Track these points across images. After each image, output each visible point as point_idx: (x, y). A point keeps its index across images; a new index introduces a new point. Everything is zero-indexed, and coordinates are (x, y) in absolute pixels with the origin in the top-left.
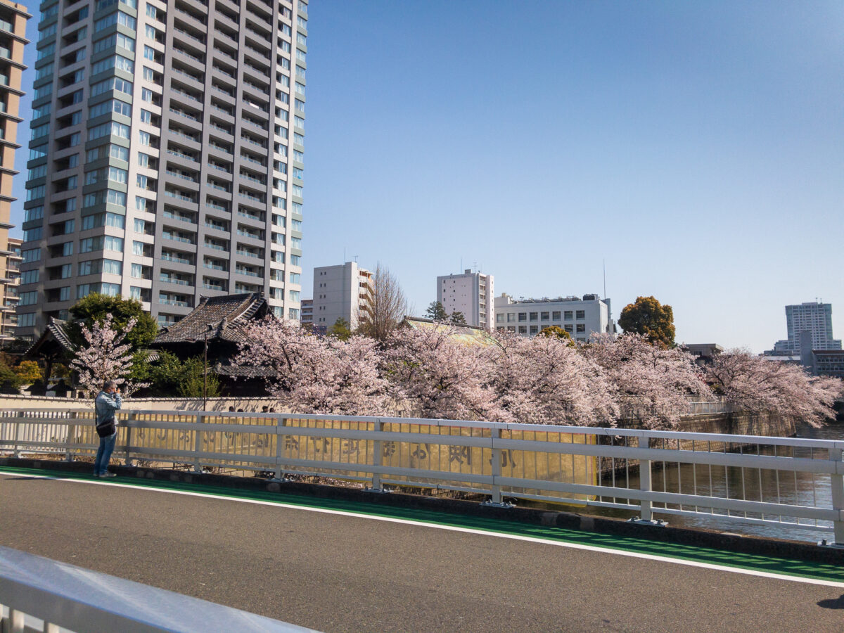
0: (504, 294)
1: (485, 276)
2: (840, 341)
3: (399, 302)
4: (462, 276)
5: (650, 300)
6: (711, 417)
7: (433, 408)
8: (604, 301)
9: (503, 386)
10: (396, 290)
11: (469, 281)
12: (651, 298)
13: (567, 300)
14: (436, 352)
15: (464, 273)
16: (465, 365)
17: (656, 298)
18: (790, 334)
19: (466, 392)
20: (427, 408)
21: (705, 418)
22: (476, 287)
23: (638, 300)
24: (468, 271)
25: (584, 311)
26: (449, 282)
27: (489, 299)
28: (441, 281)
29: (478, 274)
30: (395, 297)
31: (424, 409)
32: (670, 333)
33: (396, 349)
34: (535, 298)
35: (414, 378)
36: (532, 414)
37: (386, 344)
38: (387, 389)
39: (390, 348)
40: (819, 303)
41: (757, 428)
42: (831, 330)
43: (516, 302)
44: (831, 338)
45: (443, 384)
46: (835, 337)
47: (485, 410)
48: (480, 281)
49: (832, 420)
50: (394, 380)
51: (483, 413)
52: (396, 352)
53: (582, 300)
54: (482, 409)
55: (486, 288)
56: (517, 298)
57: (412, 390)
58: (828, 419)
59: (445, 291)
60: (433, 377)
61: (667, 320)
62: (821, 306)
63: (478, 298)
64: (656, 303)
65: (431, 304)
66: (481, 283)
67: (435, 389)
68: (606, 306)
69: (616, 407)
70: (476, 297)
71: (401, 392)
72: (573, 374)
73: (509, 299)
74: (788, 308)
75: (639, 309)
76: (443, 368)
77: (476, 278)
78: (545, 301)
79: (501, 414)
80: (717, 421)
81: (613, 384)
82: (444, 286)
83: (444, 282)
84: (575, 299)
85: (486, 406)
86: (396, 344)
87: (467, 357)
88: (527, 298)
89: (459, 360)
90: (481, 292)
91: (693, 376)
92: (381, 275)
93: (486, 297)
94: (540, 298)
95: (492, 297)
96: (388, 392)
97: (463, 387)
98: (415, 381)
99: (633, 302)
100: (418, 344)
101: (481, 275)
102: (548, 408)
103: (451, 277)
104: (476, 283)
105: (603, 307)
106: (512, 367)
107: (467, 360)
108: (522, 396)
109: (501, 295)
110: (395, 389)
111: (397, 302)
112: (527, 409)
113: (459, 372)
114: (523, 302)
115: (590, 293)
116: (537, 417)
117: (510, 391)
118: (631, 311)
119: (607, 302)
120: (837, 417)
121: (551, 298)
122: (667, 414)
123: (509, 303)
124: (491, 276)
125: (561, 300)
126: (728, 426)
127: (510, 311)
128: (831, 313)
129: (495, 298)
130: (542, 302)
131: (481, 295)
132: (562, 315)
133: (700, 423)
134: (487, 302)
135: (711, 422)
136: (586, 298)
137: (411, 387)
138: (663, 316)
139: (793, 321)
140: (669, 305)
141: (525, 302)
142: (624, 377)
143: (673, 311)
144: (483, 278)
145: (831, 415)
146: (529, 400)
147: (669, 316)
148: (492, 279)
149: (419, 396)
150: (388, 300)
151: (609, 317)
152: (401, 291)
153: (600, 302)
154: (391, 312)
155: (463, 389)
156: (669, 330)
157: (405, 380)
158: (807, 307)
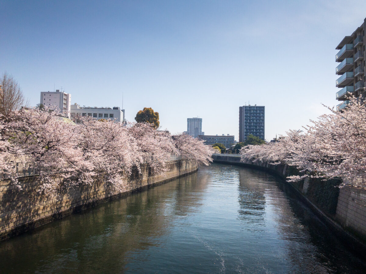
0: (75, 104)
1: (67, 94)
2: (204, 133)
3: (19, 96)
4: (54, 93)
5: (150, 109)
6: (173, 162)
7: (42, 160)
8: (122, 111)
9: (86, 147)
10: (17, 89)
11: (58, 95)
12: (150, 108)
13: (106, 109)
14: (46, 125)
15: (55, 91)
16: (65, 134)
17: (152, 108)
18: (188, 129)
19: (65, 151)
20: (38, 160)
21: (171, 162)
22: (61, 99)
23: (144, 109)
24: (58, 91)
25: (113, 114)
26: (48, 95)
27: (68, 106)
28: (43, 94)
29: (63, 93)
30: (16, 93)
31: (36, 161)
32: (157, 125)
33: (16, 122)
34: (91, 107)
35: (29, 141)
36: (102, 163)
37: (9, 119)
38: (8, 148)
39: (12, 121)
40: (198, 118)
41: (188, 166)
42: (201, 128)
43: (81, 108)
44: (201, 131)
45: (49, 146)
46: (202, 131)
47: (76, 161)
48: (64, 96)
49: (212, 162)
50: (14, 142)
51: (75, 163)
52: (17, 124)
53: (113, 109)
54: (74, 161)
55: (67, 100)
56: (82, 106)
57: (27, 149)
58: (210, 162)
59: (45, 99)
60: (42, 141)
61: (157, 118)
62: (199, 119)
63: (62, 104)
64: (153, 111)
65: (37, 105)
66: (64, 97)
67: (44, 149)
68: (123, 113)
69: (141, 158)
70: (61, 104)
71: (20, 151)
72: (124, 141)
73: (78, 106)
74: (188, 119)
75: (145, 113)
76: (50, 136)
77: (62, 94)
78: (96, 108)
79: (86, 164)
80: (175, 164)
81: (139, 147)
82: (44, 97)
83: (45, 95)
84: (109, 109)
85: (76, 159)
86: (16, 120)
87: (66, 129)
88: (87, 106)
89: (61, 131)
90: (64, 102)
91: (171, 144)
92: (7, 79)
93: (66, 104)
94: (93, 107)
95: (70, 104)
96: (9, 150)
97: (63, 147)
98: (30, 144)
99: (142, 110)
100: (33, 120)
101: (64, 93)
102: (110, 160)
103: (49, 93)
104: (62, 97)
105: (122, 113)
106: (91, 137)
107: (66, 131)
108: (96, 153)
109: (74, 104)
110: (15, 148)
111: (17, 97)
112: (100, 160)
113: (61, 138)
114: (85, 108)
115: (116, 106)
116: (105, 165)
117: (89, 150)
118: (141, 114)
119: (123, 111)
120: (213, 161)
121: (98, 107)
122: (161, 161)
123: (78, 108)
124: (70, 94)
125: (103, 108)
126: (179, 166)
127: (78, 112)
128: (202, 122)
129: (71, 105)
130: (94, 109)
131: (64, 103)
132: (98, 115)
133: (170, 164)
134: (67, 107)
135: (173, 164)
136: (115, 108)
137: (27, 147)
138: (155, 117)
139: (190, 124)
140: (158, 112)
141: (86, 108)
142: (144, 144)
143: (159, 115)
144: (65, 95)
145: (211, 160)
146: (100, 155)
147: (157, 117)
148: (70, 96)
149: (32, 153)
150: (11, 95)
151: (124, 118)
152: (21, 90)
153: (121, 111)
154: (13, 102)
155: (63, 149)
156: (157, 123)
157: (21, 143)
158: (194, 119)
